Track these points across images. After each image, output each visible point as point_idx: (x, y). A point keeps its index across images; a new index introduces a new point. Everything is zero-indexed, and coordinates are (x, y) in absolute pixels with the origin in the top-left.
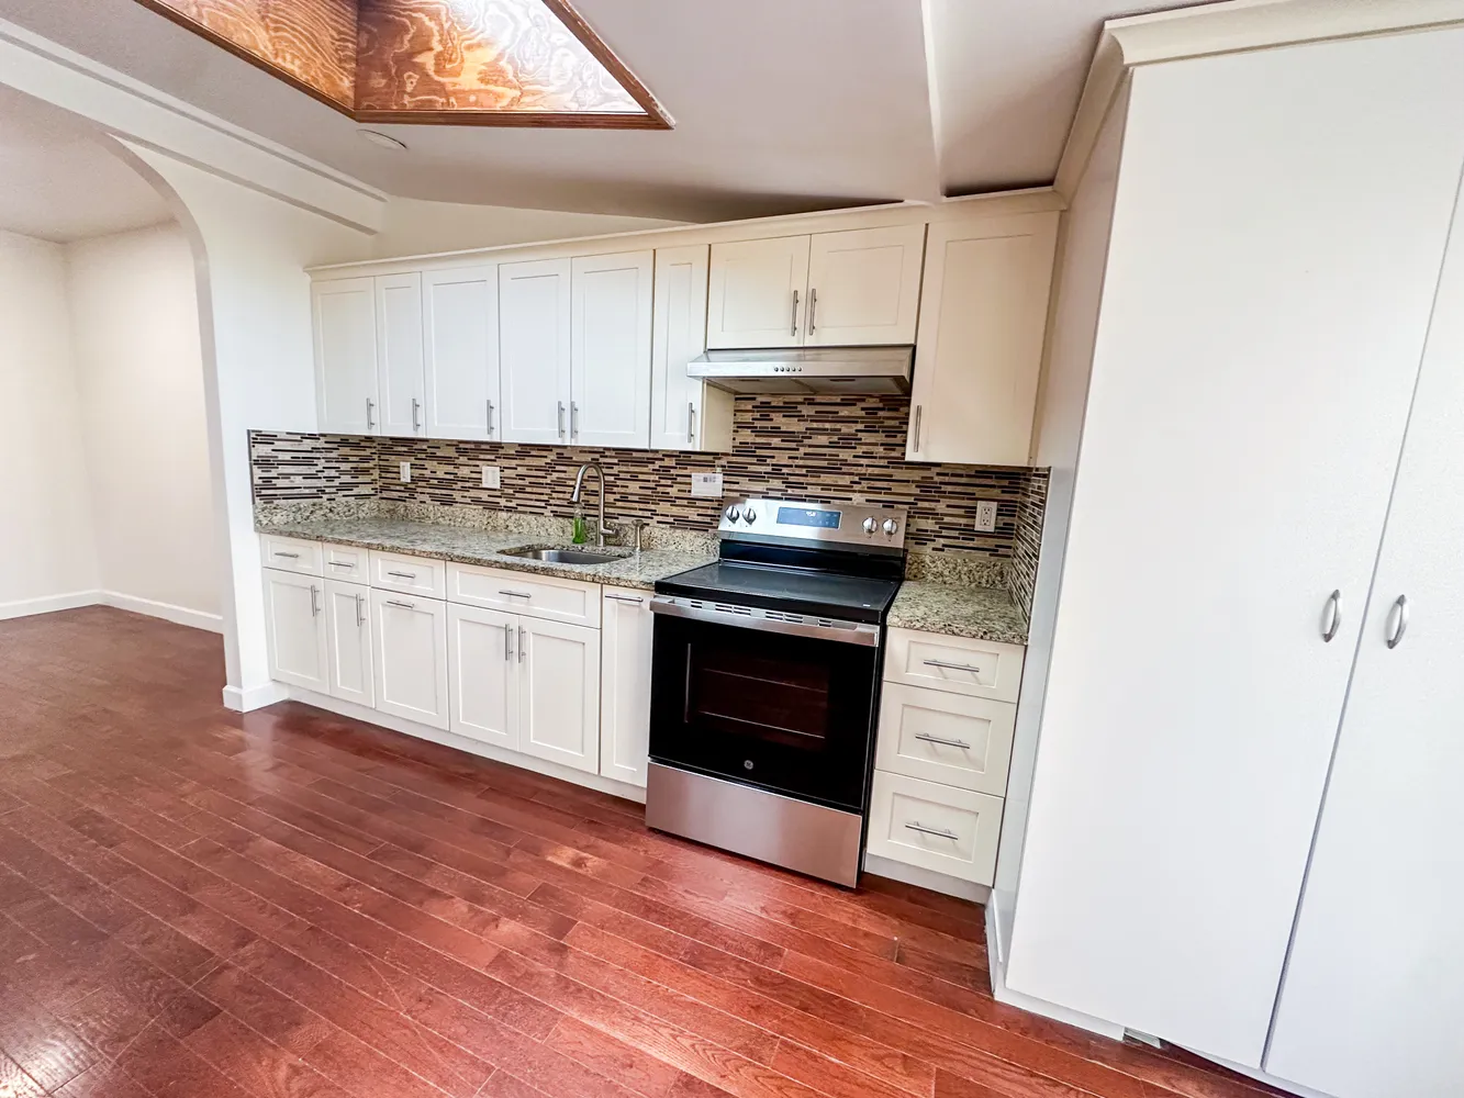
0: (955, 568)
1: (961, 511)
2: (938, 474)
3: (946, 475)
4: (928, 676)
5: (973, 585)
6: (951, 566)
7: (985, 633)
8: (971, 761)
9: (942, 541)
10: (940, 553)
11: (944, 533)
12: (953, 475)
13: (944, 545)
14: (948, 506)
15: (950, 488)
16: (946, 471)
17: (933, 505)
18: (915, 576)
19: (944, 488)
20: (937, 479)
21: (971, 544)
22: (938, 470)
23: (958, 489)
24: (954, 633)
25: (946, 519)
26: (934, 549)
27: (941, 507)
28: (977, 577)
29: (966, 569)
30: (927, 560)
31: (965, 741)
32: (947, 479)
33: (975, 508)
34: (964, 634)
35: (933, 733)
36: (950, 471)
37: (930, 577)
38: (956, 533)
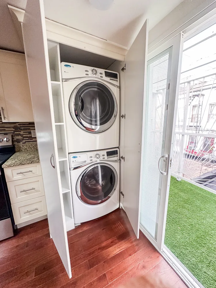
0: (29, 147)
1: (28, 133)
2: (18, 125)
3: (21, 125)
4: (20, 176)
5: (35, 150)
6: (28, 146)
7: (31, 162)
8: (37, 191)
9: (24, 141)
10: (25, 144)
11: (24, 139)
12: (23, 125)
13: (25, 142)
14: (24, 132)
15: (23, 128)
16: (21, 124)
17: (19, 132)
18: (19, 151)
19: (21, 128)
20: (18, 126)
21: (32, 140)
22: (18, 124)
23: (25, 128)
24: (23, 164)
25: (24, 136)
26: (23, 143)
27: (22, 133)
28: (35, 148)
29: (32, 146)
30: (21, 146)
31: (34, 188)
32: (21, 126)
33: (31, 132)
34: (26, 164)
35: (25, 189)
36: (22, 124)
37: (23, 150)
38: (28, 139)
